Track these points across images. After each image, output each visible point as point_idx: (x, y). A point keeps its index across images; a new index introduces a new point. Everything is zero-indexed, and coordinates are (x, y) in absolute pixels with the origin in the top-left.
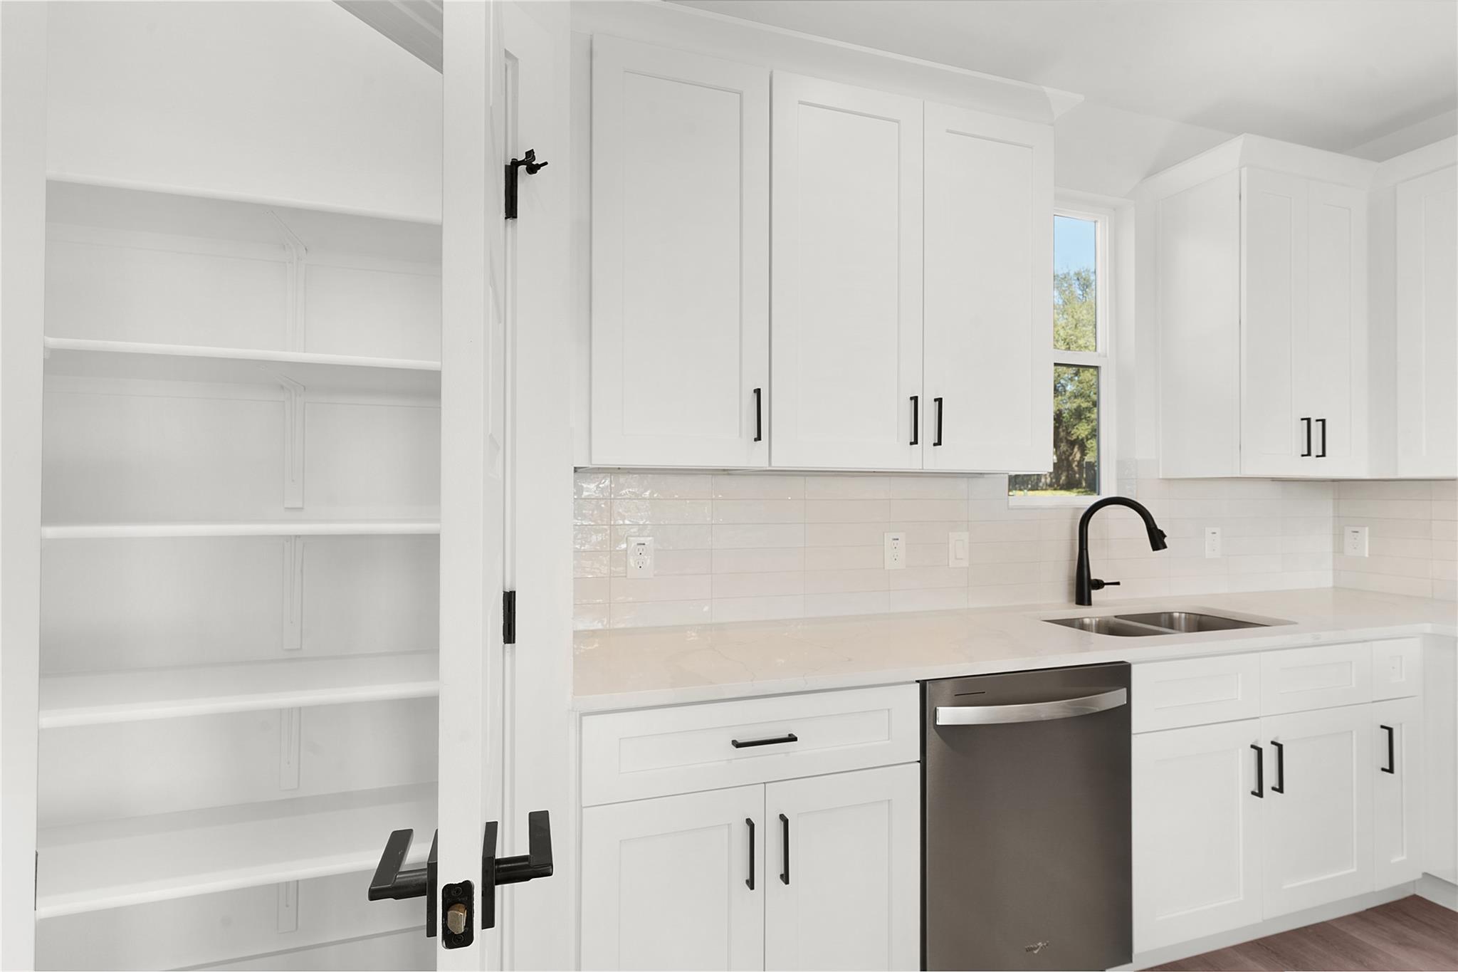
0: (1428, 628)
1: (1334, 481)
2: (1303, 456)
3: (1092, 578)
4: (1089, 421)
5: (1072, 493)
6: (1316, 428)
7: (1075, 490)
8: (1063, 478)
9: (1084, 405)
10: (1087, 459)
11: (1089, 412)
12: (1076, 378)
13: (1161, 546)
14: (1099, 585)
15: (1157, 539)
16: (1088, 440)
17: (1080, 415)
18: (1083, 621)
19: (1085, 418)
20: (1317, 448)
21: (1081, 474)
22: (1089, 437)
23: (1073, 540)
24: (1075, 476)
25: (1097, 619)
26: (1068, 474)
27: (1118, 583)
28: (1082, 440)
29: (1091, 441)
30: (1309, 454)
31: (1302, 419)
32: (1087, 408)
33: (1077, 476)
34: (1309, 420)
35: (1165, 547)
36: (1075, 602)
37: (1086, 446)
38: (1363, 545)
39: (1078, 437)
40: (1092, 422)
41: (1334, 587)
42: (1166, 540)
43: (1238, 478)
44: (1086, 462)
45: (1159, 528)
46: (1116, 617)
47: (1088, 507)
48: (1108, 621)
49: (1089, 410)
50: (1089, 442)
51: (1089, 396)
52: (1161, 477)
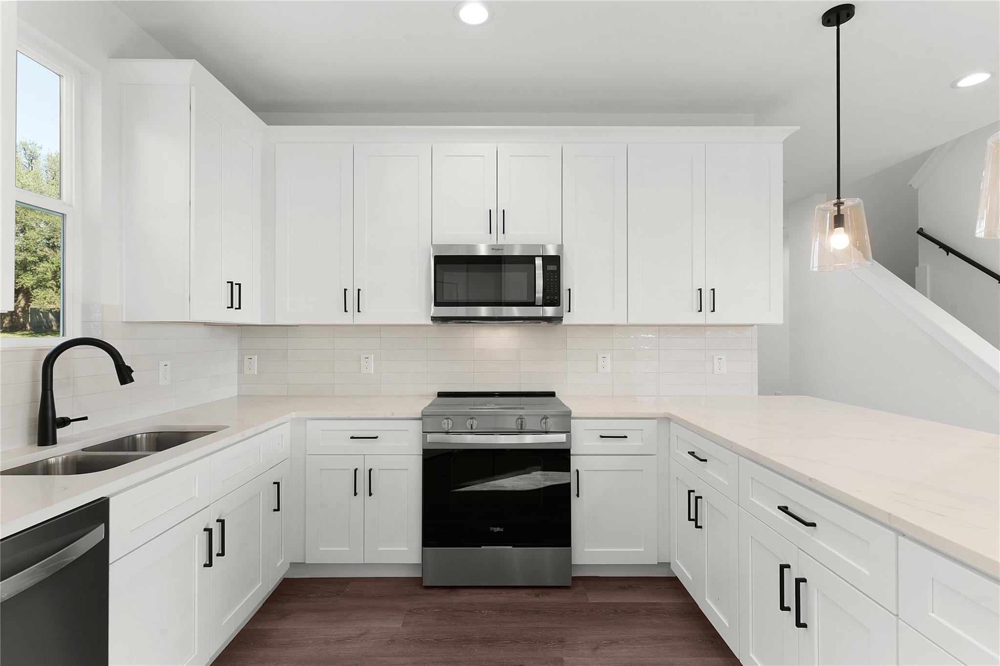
0: (294, 415)
1: (239, 325)
2: (228, 308)
3: (58, 416)
4: (33, 272)
5: (16, 336)
6: (236, 288)
7: (18, 333)
8: (6, 322)
9: (30, 259)
10: (32, 306)
11: (35, 266)
12: (21, 235)
13: (128, 380)
14: (65, 422)
15: (125, 374)
16: (33, 289)
17: (25, 267)
18: (47, 462)
19: (31, 271)
20: (236, 305)
21: (26, 318)
22: (35, 287)
23: (34, 381)
24: (19, 321)
25: (64, 457)
26: (12, 318)
27: (86, 418)
28: (27, 289)
29: (37, 290)
30: (232, 307)
31: (228, 282)
32: (32, 261)
33: (22, 320)
34: (232, 283)
35: (132, 380)
36: (37, 445)
37: (31, 294)
38: (253, 366)
39: (22, 285)
40: (37, 275)
41: (238, 395)
42: (133, 375)
43: (187, 322)
44: (31, 308)
45: (127, 365)
46: (83, 450)
47: (54, 348)
48: (76, 456)
49: (35, 263)
50: (34, 291)
51: (35, 252)
52: (124, 321)
